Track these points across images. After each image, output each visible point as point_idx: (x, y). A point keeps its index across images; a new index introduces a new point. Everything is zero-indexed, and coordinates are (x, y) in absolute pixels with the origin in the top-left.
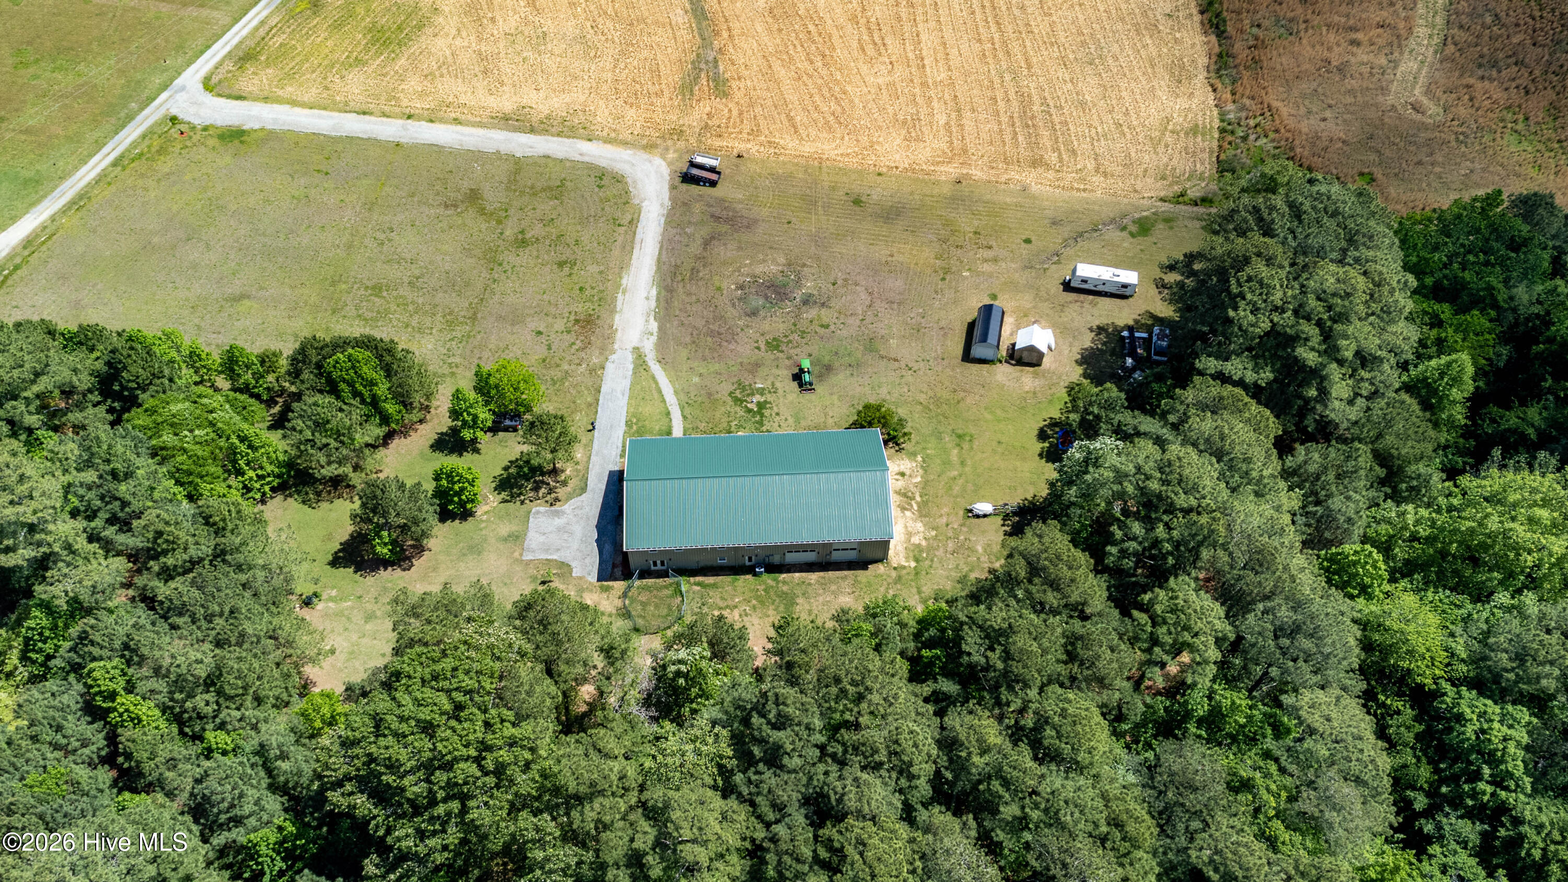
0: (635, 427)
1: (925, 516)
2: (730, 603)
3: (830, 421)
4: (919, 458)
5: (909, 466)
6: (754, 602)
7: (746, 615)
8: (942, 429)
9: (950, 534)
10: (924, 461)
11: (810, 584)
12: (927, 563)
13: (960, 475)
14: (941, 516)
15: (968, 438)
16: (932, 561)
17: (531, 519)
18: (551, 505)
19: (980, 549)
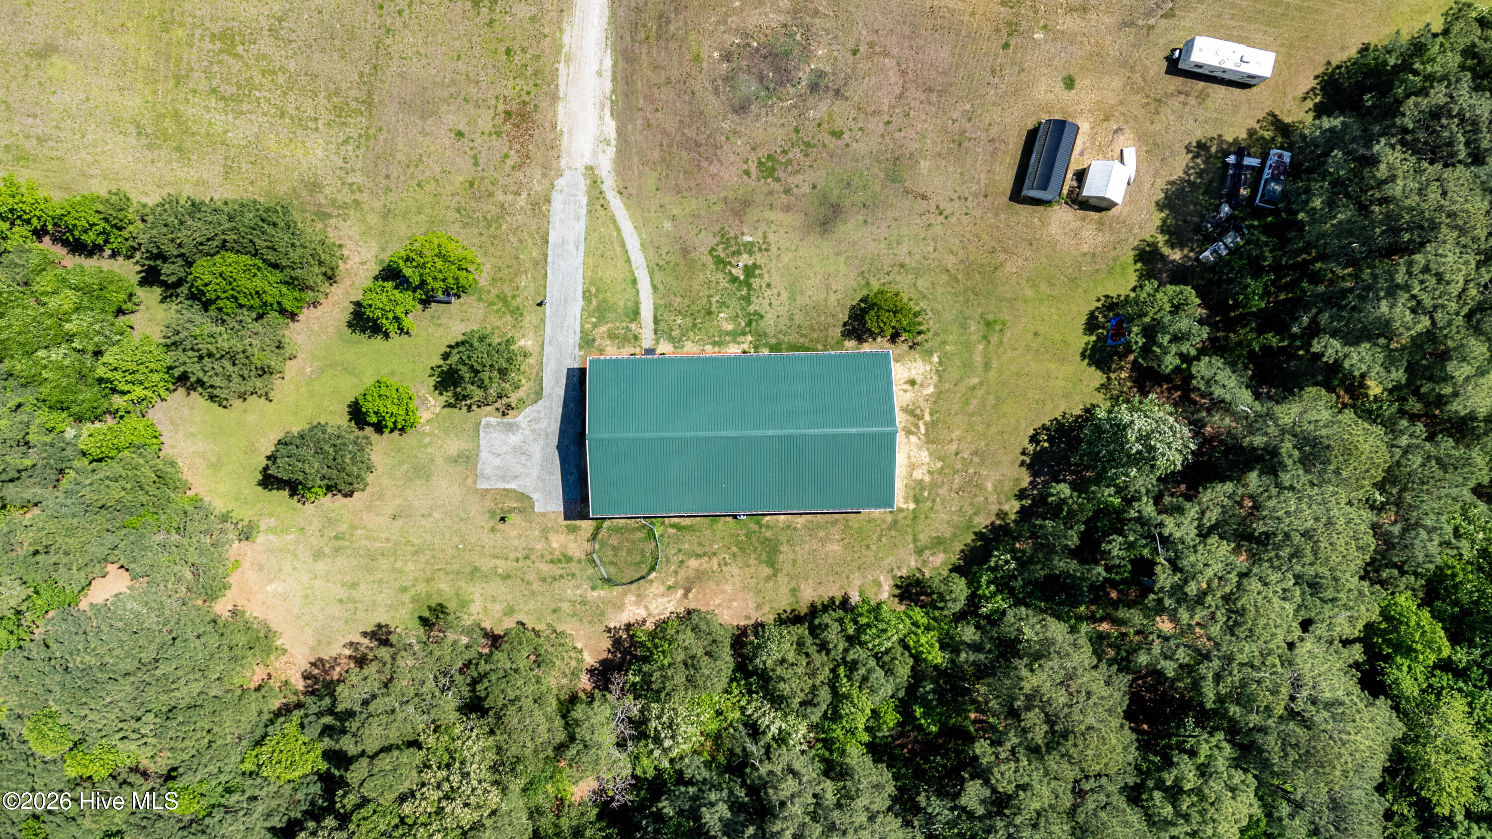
0: (594, 303)
1: (933, 442)
2: (707, 549)
3: (833, 298)
4: (936, 359)
5: (922, 370)
6: (734, 549)
7: (726, 564)
8: (968, 312)
9: (959, 466)
10: (940, 363)
11: (795, 529)
12: (929, 504)
13: (981, 383)
14: (951, 441)
15: (998, 328)
16: (934, 501)
17: (482, 435)
18: (504, 414)
19: (989, 486)
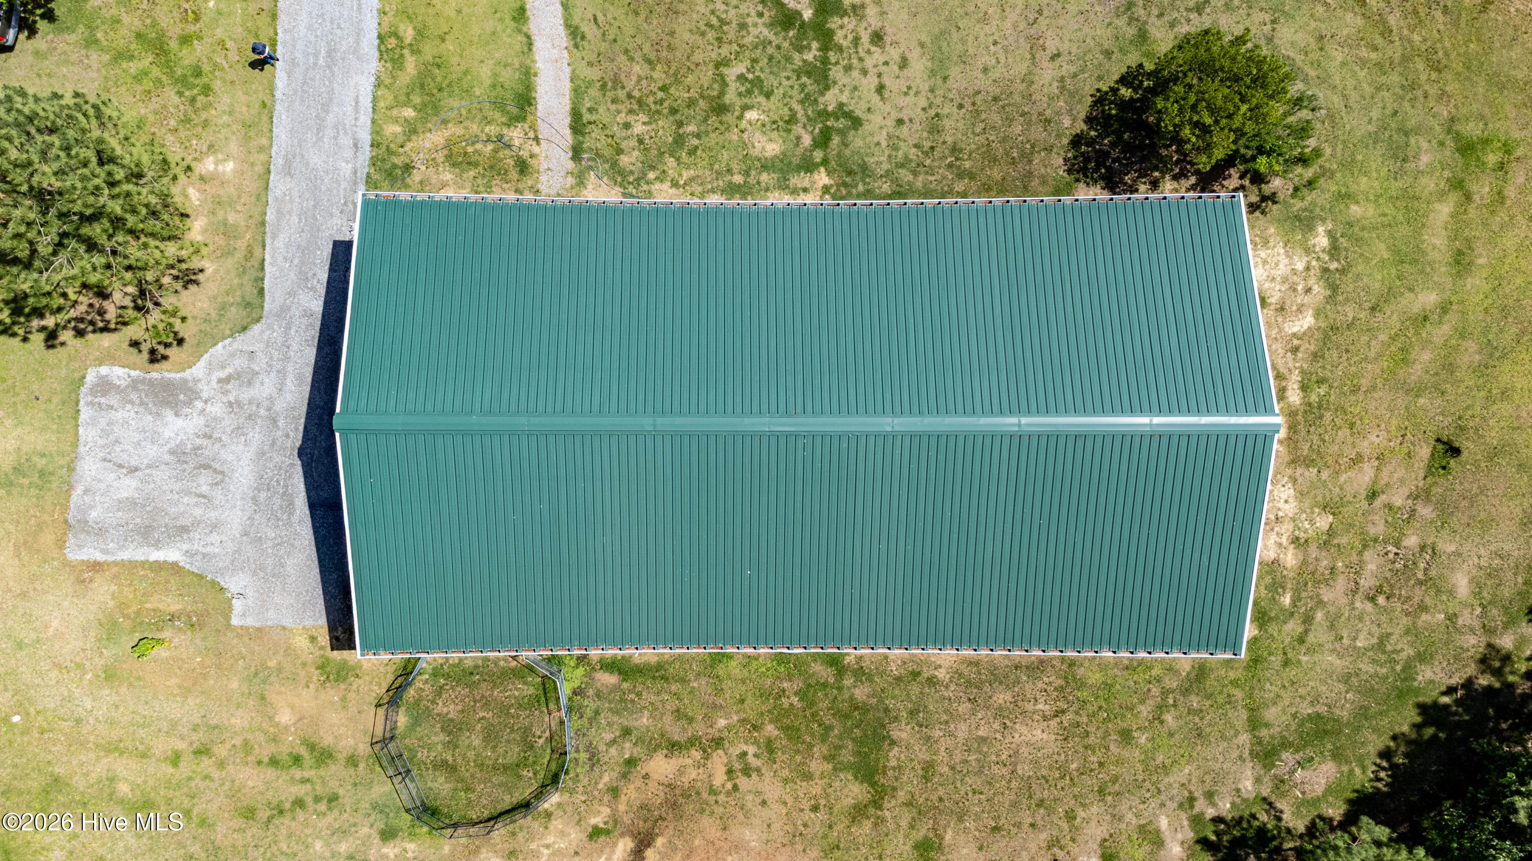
0: (411, 64)
1: (1308, 463)
2: (700, 728)
3: (1047, 74)
4: (1321, 241)
5: (1283, 269)
6: (770, 730)
7: (747, 771)
8: (1414, 116)
9: (1378, 528)
10: (1334, 250)
11: (932, 681)
12: (1293, 627)
13: (1444, 308)
14: (1357, 460)
15: (1492, 159)
16: (1308, 620)
17: (85, 413)
18: (155, 358)
19: (1462, 584)
